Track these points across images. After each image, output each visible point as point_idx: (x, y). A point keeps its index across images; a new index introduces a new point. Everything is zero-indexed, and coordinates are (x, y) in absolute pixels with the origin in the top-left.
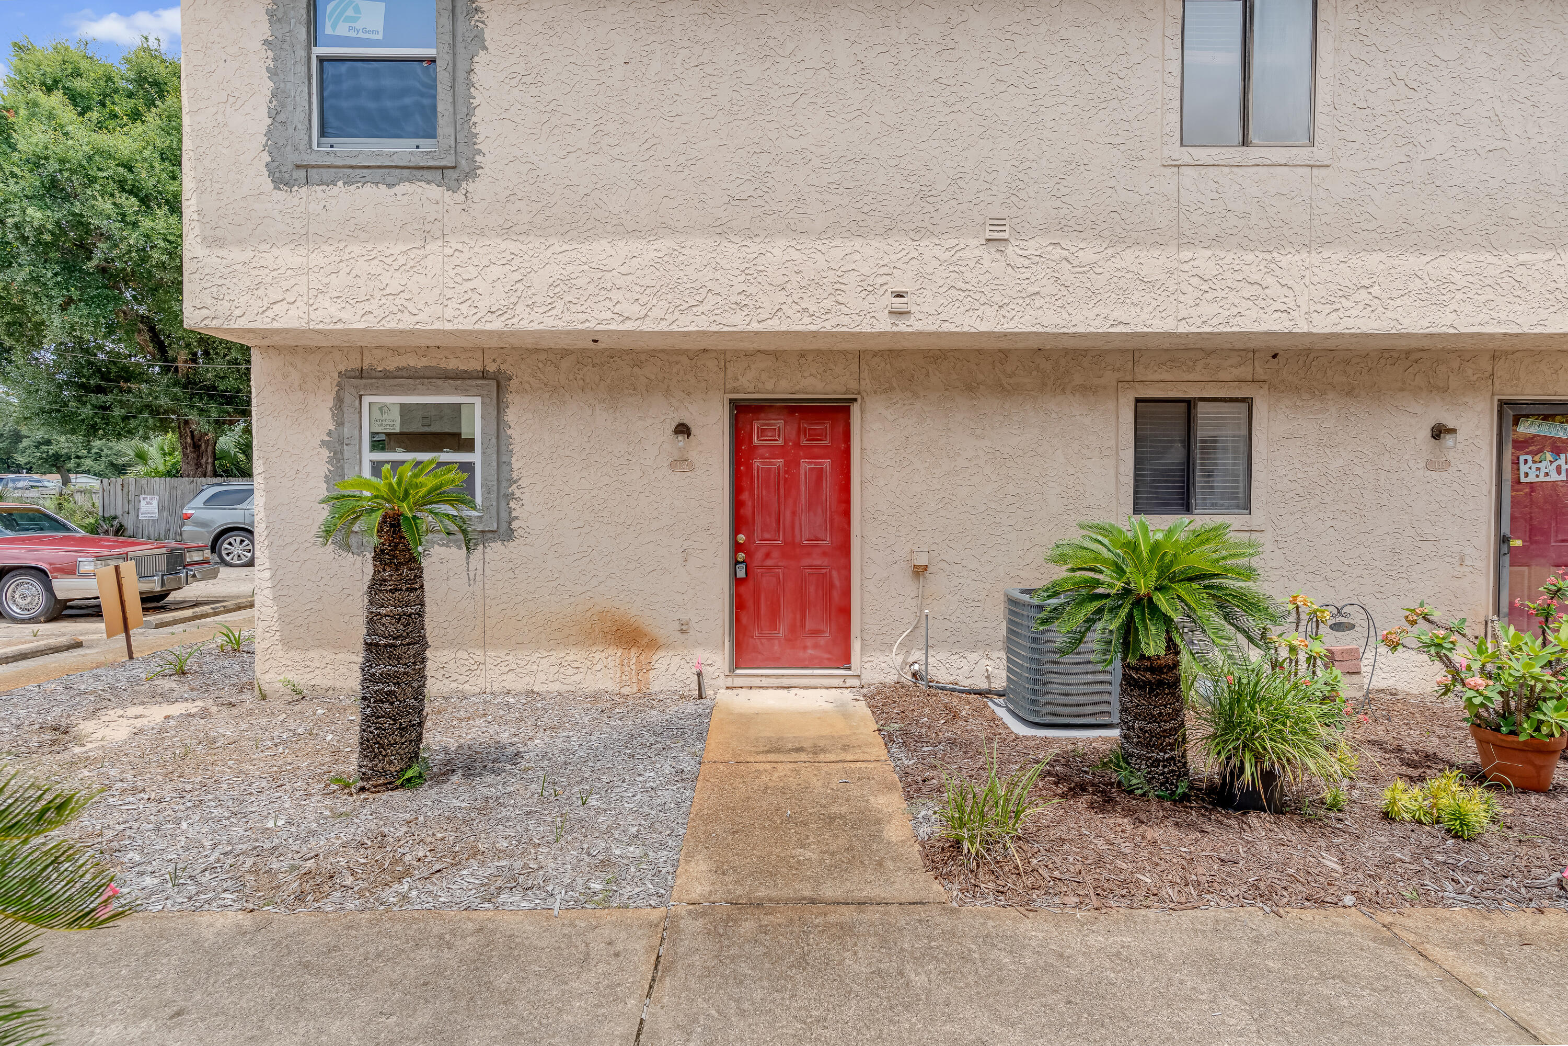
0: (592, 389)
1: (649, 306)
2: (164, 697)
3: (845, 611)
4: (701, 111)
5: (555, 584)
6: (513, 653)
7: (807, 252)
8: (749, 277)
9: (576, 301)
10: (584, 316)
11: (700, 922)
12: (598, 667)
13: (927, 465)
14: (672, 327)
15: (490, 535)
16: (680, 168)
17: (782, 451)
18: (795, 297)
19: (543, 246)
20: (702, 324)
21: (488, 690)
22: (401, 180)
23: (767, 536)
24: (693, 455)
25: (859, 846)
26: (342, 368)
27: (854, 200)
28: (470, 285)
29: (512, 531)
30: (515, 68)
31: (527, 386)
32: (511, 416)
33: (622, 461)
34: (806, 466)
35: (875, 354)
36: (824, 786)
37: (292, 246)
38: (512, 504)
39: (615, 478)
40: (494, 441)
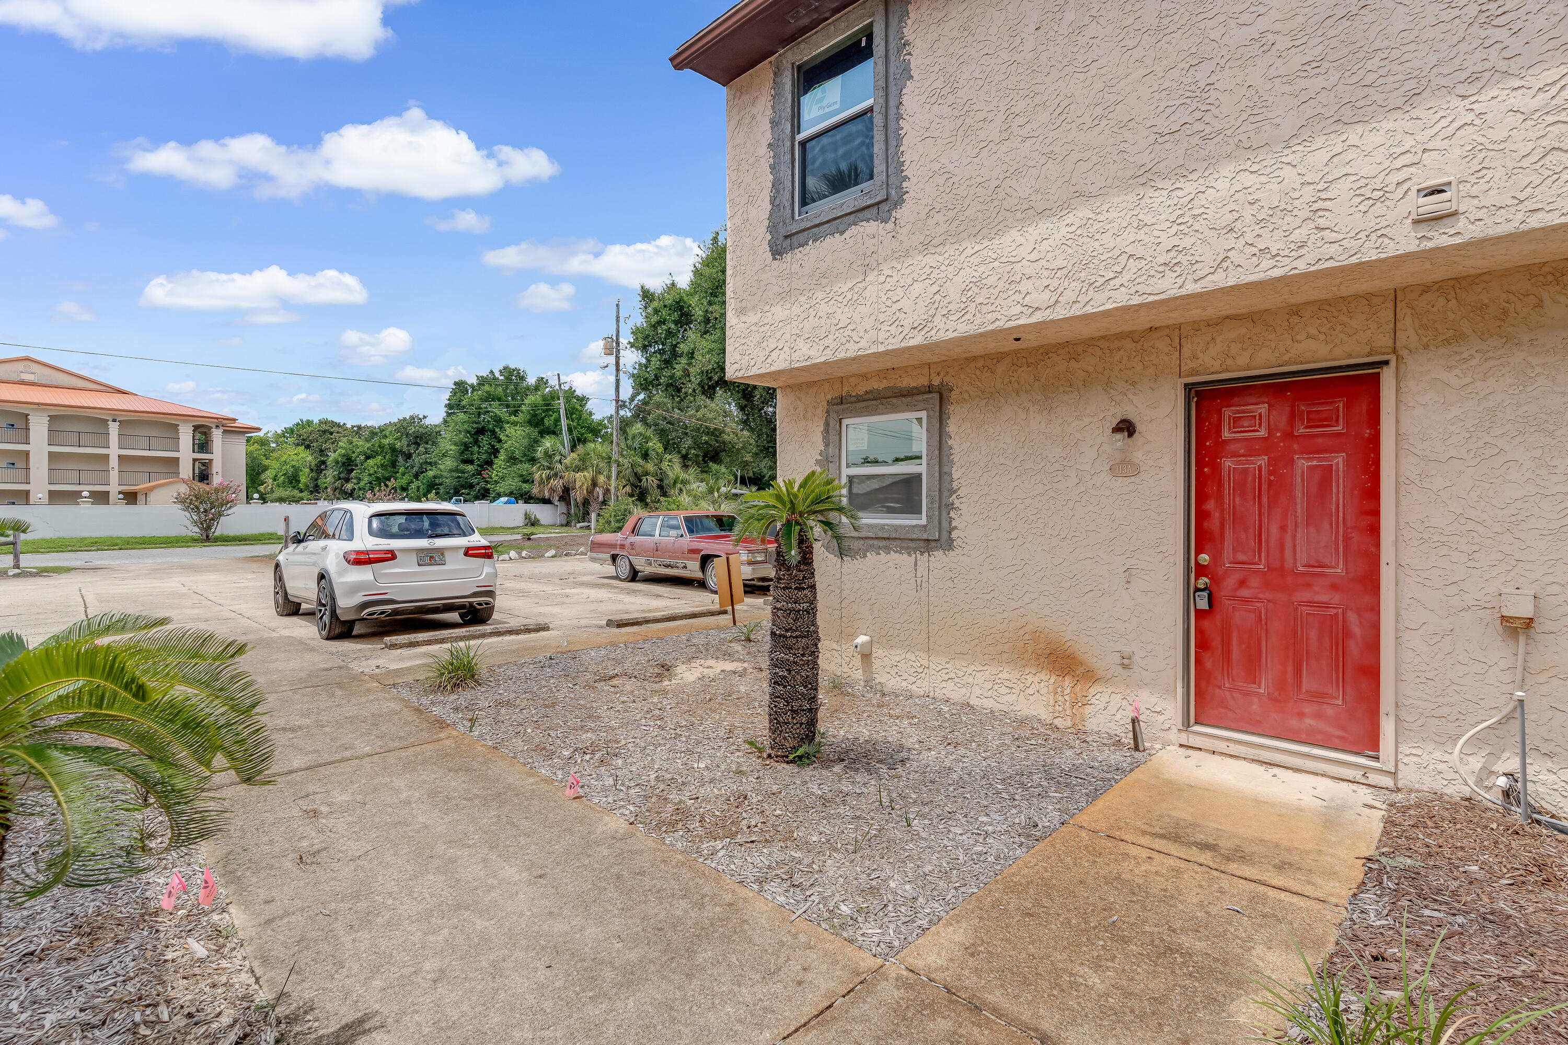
0: (1026, 392)
1: (1059, 291)
2: (728, 656)
3: (1371, 673)
4: (1122, 44)
5: (989, 597)
6: (952, 662)
7: (1268, 170)
8: (1182, 227)
9: (987, 301)
10: (994, 315)
11: (897, 994)
12: (1031, 691)
13: (1537, 453)
14: (1085, 309)
15: (933, 544)
16: (1096, 122)
17: (1266, 445)
18: (1249, 237)
19: (957, 253)
20: (1122, 298)
21: (931, 694)
22: (850, 225)
23: (1241, 557)
24: (1138, 456)
25: (1176, 1000)
26: (829, 397)
27: (1347, 74)
28: (898, 306)
29: (952, 541)
30: (936, 84)
31: (966, 396)
32: (952, 427)
33: (1057, 466)
34: (1302, 464)
35: (1426, 289)
36: (1201, 905)
37: (782, 303)
38: (952, 514)
39: (1049, 486)
40: (937, 452)
